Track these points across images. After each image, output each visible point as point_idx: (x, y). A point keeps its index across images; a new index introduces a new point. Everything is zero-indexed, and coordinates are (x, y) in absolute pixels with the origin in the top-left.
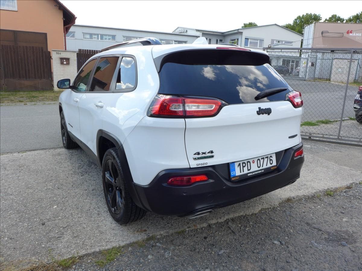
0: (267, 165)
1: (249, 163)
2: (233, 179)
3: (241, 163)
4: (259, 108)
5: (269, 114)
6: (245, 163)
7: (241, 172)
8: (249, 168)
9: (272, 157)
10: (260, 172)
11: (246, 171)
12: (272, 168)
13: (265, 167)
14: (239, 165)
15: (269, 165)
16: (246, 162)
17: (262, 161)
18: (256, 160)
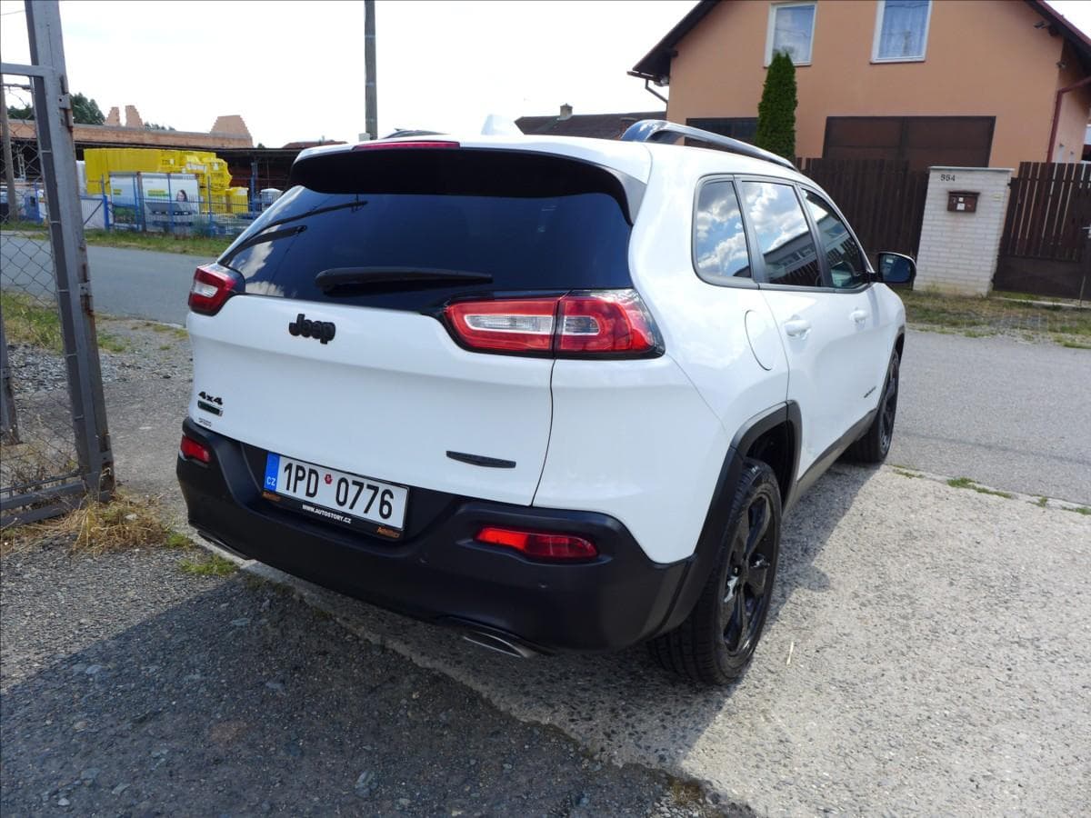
0: (366, 511)
1: (313, 476)
2: (265, 495)
3: (295, 464)
4: (301, 317)
5: (324, 341)
6: (304, 471)
7: (288, 489)
8: (312, 491)
9: (392, 497)
10: (338, 517)
11: (300, 494)
12: (380, 530)
13: (358, 511)
14: (289, 467)
15: (374, 515)
16: (307, 468)
17: (353, 490)
18: (336, 478)
